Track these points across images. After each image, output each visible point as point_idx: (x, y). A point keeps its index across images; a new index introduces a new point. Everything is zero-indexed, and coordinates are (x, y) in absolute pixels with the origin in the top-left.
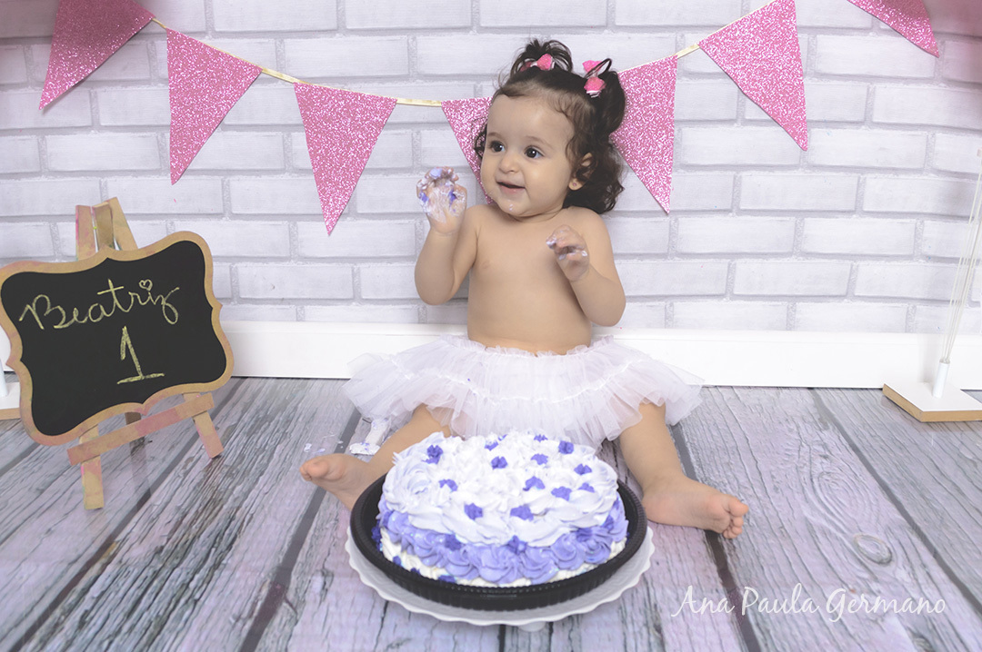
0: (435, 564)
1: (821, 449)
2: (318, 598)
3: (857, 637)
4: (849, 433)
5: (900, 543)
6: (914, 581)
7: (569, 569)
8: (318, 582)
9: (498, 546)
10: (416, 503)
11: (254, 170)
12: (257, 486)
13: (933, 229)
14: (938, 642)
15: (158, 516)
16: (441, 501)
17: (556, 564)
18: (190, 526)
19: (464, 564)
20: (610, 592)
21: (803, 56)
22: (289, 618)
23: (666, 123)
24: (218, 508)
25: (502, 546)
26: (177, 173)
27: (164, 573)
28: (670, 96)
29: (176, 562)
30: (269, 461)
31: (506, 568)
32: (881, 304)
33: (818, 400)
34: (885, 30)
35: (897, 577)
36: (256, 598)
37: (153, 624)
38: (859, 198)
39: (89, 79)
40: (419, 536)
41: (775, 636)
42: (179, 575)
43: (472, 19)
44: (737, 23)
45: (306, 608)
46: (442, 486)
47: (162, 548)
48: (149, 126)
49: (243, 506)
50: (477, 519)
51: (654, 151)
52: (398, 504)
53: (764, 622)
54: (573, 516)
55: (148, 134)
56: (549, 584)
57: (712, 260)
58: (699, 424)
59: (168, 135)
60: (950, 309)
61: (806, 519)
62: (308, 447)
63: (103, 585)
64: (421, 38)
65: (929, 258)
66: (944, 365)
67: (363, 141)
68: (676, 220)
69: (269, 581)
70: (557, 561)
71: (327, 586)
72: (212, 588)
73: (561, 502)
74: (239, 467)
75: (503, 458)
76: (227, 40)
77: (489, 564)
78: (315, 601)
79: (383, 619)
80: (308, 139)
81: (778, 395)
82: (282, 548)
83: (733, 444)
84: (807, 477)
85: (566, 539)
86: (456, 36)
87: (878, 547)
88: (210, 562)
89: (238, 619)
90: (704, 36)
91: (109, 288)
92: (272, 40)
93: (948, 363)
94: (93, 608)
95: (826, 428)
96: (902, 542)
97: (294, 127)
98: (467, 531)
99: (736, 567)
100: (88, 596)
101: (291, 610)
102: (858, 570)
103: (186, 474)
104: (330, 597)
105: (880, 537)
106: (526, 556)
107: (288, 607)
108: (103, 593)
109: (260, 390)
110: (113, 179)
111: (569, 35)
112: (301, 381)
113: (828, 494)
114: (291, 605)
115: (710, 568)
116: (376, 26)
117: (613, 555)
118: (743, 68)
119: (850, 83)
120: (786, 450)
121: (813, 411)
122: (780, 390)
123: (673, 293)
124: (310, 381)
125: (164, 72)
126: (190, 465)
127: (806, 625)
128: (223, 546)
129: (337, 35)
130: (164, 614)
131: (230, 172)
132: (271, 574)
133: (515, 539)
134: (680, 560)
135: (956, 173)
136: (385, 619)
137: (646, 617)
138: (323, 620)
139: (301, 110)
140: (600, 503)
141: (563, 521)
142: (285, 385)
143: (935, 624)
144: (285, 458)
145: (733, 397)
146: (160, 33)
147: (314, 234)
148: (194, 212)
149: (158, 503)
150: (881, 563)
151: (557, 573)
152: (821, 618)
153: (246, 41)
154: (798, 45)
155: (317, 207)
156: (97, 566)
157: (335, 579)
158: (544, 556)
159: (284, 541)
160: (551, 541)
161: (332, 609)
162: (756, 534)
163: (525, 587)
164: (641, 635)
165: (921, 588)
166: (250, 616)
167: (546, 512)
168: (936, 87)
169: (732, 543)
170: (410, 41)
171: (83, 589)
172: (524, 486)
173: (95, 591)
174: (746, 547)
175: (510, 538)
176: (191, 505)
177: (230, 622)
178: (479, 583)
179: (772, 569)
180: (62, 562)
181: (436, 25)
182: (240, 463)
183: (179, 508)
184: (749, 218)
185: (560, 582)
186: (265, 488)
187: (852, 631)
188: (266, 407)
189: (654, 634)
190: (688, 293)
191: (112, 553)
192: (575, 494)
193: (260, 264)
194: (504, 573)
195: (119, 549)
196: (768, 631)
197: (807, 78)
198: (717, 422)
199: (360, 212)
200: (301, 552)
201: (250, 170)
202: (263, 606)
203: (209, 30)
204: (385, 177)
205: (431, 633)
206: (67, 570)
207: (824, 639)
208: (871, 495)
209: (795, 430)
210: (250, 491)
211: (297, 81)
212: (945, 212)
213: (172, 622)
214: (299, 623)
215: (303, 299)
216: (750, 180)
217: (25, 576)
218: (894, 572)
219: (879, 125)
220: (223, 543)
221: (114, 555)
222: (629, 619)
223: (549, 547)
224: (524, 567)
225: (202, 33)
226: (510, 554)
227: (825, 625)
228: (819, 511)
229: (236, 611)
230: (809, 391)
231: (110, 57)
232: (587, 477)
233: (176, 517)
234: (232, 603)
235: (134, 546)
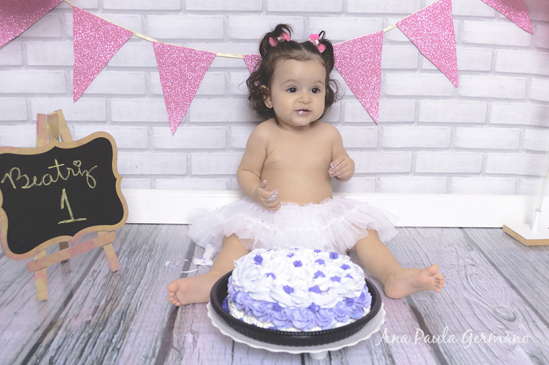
0: (266, 321)
1: (470, 261)
2: (192, 346)
3: (500, 358)
4: (486, 252)
5: (519, 310)
6: (529, 329)
7: (342, 322)
8: (190, 338)
9: (304, 308)
10: (254, 286)
11: (127, 95)
12: (140, 286)
13: (530, 134)
14: (544, 360)
15: (83, 303)
16: (268, 285)
17: (335, 318)
18: (105, 309)
19: (284, 319)
20: (364, 335)
21: (456, 33)
22: (177, 357)
23: (376, 71)
24: (119, 298)
25: (306, 308)
26: (77, 95)
27: (95, 335)
28: (379, 55)
29: (101, 328)
30: (144, 271)
31: (308, 321)
32: (501, 178)
33: (466, 235)
34: (503, 18)
35: (519, 327)
36: (155, 346)
37: (95, 362)
38: (488, 116)
39: (21, 36)
40: (256, 305)
41: (456, 358)
42: (105, 336)
43: (263, 6)
44: (418, 12)
45: (186, 351)
46: (268, 276)
47: (90, 321)
48: (60, 66)
49: (135, 297)
50: (291, 294)
51: (370, 87)
52: (242, 287)
53: (449, 351)
54: (344, 292)
55: (59, 71)
56: (332, 329)
57: (403, 151)
58: (399, 248)
59: (72, 72)
60: (541, 180)
61: (466, 298)
62: (167, 263)
63: (59, 343)
64: (231, 17)
65: (528, 151)
66: (538, 213)
67: (195, 78)
68: (382, 128)
69: (160, 337)
70: (336, 316)
71: (196, 339)
72: (127, 342)
73: (337, 283)
74: (127, 275)
75: (300, 261)
76: (111, 15)
77: (299, 319)
78: (190, 347)
79: (232, 356)
80: (161, 75)
81: (442, 232)
82: (164, 319)
83: (420, 259)
84: (464, 276)
85: (340, 304)
86: (253, 16)
87: (507, 313)
89: (146, 358)
90: (399, 20)
91: (55, 165)
92: (140, 15)
93: (540, 211)
94: (55, 355)
95: (472, 250)
96: (521, 309)
97: (152, 69)
98: (285, 300)
99: (429, 324)
100: (51, 349)
101: (177, 353)
102: (498, 324)
103: (94, 280)
104: (199, 345)
105: (508, 307)
106: (319, 314)
107: (175, 351)
108: (59, 347)
109: (129, 231)
110: (35, 98)
111: (320, 18)
112: (154, 226)
113: (477, 285)
114: (176, 350)
115: (415, 325)
116: (204, 9)
117: (364, 315)
118: (422, 39)
119: (482, 48)
120: (450, 262)
121: (463, 240)
122: (443, 229)
123: (380, 172)
124: (160, 226)
125: (70, 33)
126: (95, 274)
127: (471, 353)
128: (128, 319)
129: (180, 13)
130: (101, 356)
131: (111, 95)
132: (161, 334)
133: (313, 304)
134: (398, 321)
135: (543, 101)
136: (234, 356)
137: (383, 350)
138: (197, 357)
139: (157, 59)
140: (357, 285)
141: (339, 294)
142: (145, 228)
143: (542, 350)
144: (154, 270)
145: (416, 233)
146: (69, 9)
147: (163, 135)
148: (87, 120)
149: (81, 296)
150: (510, 320)
151: (336, 324)
152: (480, 349)
153: (123, 15)
154: (453, 26)
155: (165, 117)
156: (52, 333)
157: (200, 335)
158: (329, 314)
159: (165, 315)
160: (333, 305)
161: (201, 351)
162: (438, 306)
163: (319, 332)
164: (382, 360)
165: (532, 332)
166: (153, 355)
167: (329, 289)
168: (532, 52)
169: (426, 311)
170: (225, 18)
171: (47, 345)
172: (314, 276)
173: (54, 345)
174: (434, 313)
175: (310, 304)
176: (102, 297)
177: (142, 360)
178: (292, 330)
179: (450, 324)
180: (29, 330)
181: (241, 9)
182: (127, 273)
183: (95, 299)
184: (424, 127)
185: (338, 328)
186: (146, 287)
187: (497, 355)
188: (136, 240)
189: (389, 360)
190: (388, 171)
191: (59, 325)
192: (344, 280)
193: (129, 153)
194: (307, 324)
195: (63, 322)
196: (452, 356)
197: (458, 45)
198: (409, 247)
199: (192, 121)
200: (176, 321)
201: (124, 95)
202: (160, 351)
203: (100, 8)
204: (208, 100)
205: (262, 362)
206: (33, 334)
207: (482, 359)
208: (501, 285)
209: (455, 251)
210: (137, 288)
211: (154, 40)
212: (537, 124)
213: (107, 360)
214: (184, 359)
215: (155, 175)
216: (425, 104)
217: (8, 339)
218: (517, 325)
219: (499, 73)
220: (127, 317)
221: (61, 326)
222: (373, 352)
223: (332, 308)
224: (319, 320)
226: (310, 313)
227: (482, 352)
228: (472, 294)
229: (144, 354)
230: (460, 229)
231: (36, 22)
232: (348, 271)
233: (94, 304)
234: (141, 350)
235: (72, 320)
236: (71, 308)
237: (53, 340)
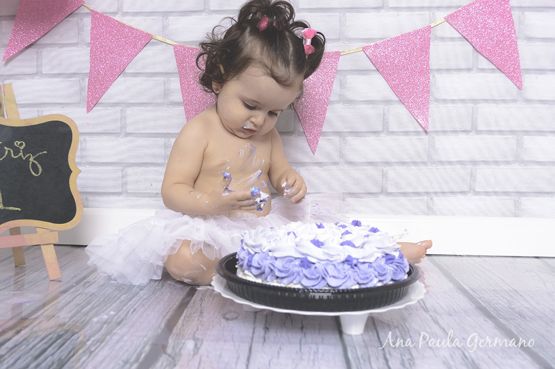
2: (192, 353)
8: (190, 345)
11: (143, 103)
12: (138, 295)
15: (63, 308)
18: (88, 313)
22: (169, 363)
24: (108, 305)
27: (65, 337)
29: (76, 331)
36: (141, 352)
37: (56, 363)
39: (36, 43)
42: (78, 338)
45: (182, 357)
47: (65, 323)
48: (75, 74)
49: (129, 305)
55: (74, 79)
57: (459, 166)
59: (87, 80)
68: (433, 137)
69: (150, 343)
71: (198, 346)
76: (130, 18)
78: (189, 354)
80: (181, 82)
82: (160, 325)
88: (103, 331)
89: (126, 362)
90: (448, 13)
92: (160, 18)
97: (172, 74)
101: (170, 359)
104: (202, 352)
107: (167, 356)
108: (15, 346)
114: (169, 356)
123: (432, 191)
125: (88, 38)
126: (88, 285)
129: (204, 14)
130: (65, 358)
131: (127, 104)
132: (152, 339)
138: (197, 364)
139: (178, 63)
146: (87, 13)
148: (100, 132)
149: (63, 302)
153: (144, 18)
157: (204, 342)
161: (204, 359)
166: (137, 360)
173: (9, 344)
177: (120, 364)
183: (79, 304)
184: (484, 136)
190: (442, 191)
191: (25, 325)
193: (143, 168)
195: (31, 323)
197: (519, 40)
200: (175, 328)
201: (140, 103)
203: (120, 11)
210: (133, 297)
211: (176, 44)
213: (72, 363)
214: (178, 366)
216: (484, 109)
220: (112, 323)
225: (115, 13)
229: (124, 358)
230: (536, 259)
231: (54, 27)
233: (77, 308)
234: (121, 354)
235: (44, 322)
236: (46, 311)
237: (9, 339)
